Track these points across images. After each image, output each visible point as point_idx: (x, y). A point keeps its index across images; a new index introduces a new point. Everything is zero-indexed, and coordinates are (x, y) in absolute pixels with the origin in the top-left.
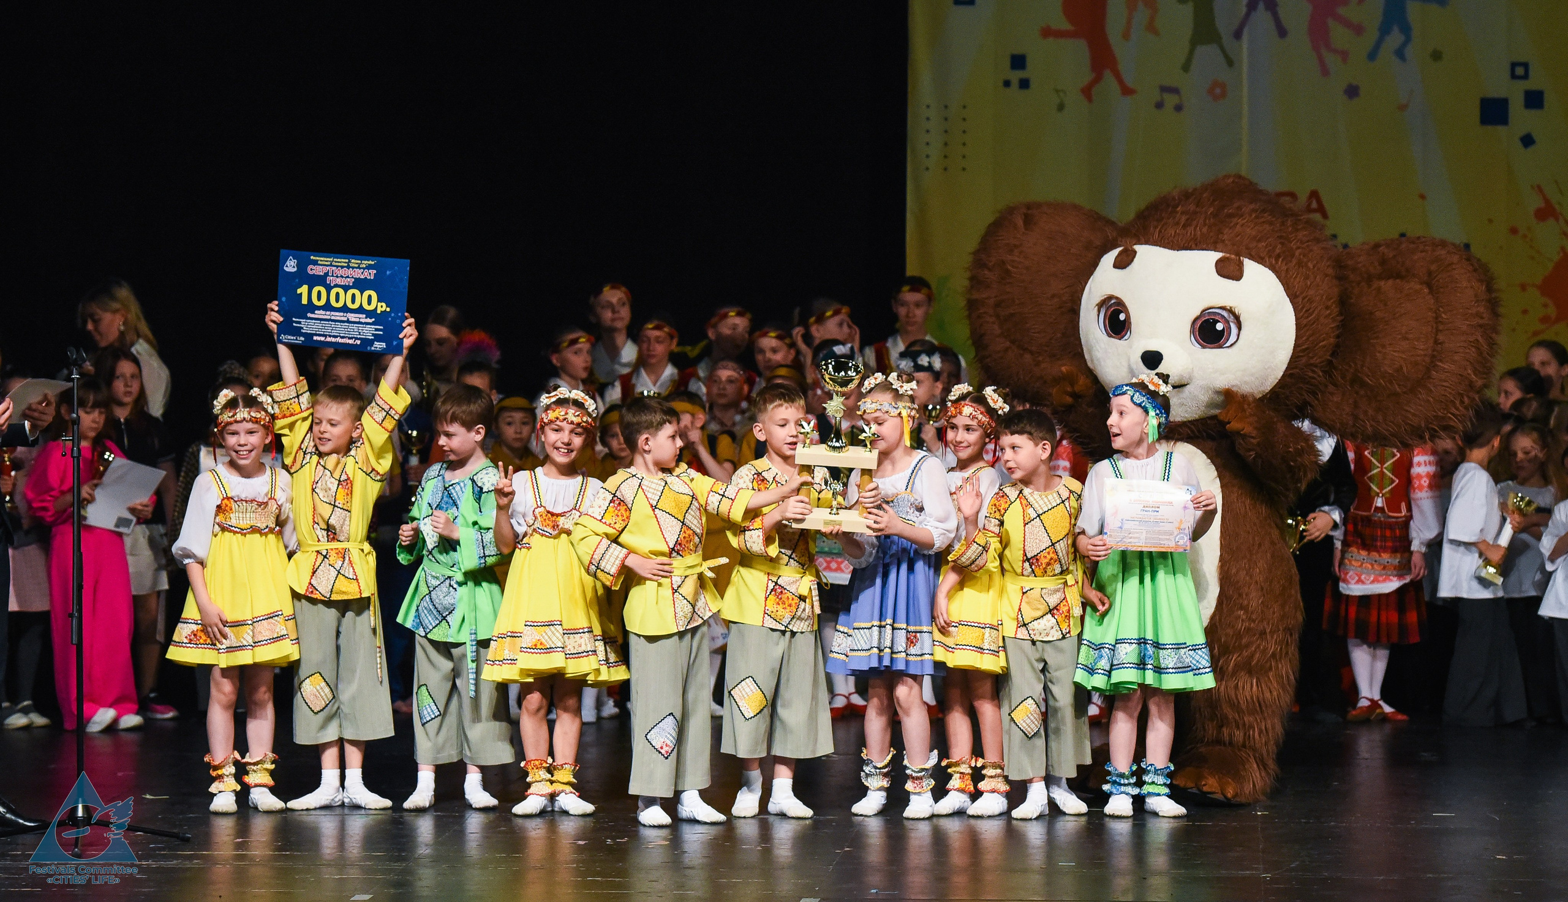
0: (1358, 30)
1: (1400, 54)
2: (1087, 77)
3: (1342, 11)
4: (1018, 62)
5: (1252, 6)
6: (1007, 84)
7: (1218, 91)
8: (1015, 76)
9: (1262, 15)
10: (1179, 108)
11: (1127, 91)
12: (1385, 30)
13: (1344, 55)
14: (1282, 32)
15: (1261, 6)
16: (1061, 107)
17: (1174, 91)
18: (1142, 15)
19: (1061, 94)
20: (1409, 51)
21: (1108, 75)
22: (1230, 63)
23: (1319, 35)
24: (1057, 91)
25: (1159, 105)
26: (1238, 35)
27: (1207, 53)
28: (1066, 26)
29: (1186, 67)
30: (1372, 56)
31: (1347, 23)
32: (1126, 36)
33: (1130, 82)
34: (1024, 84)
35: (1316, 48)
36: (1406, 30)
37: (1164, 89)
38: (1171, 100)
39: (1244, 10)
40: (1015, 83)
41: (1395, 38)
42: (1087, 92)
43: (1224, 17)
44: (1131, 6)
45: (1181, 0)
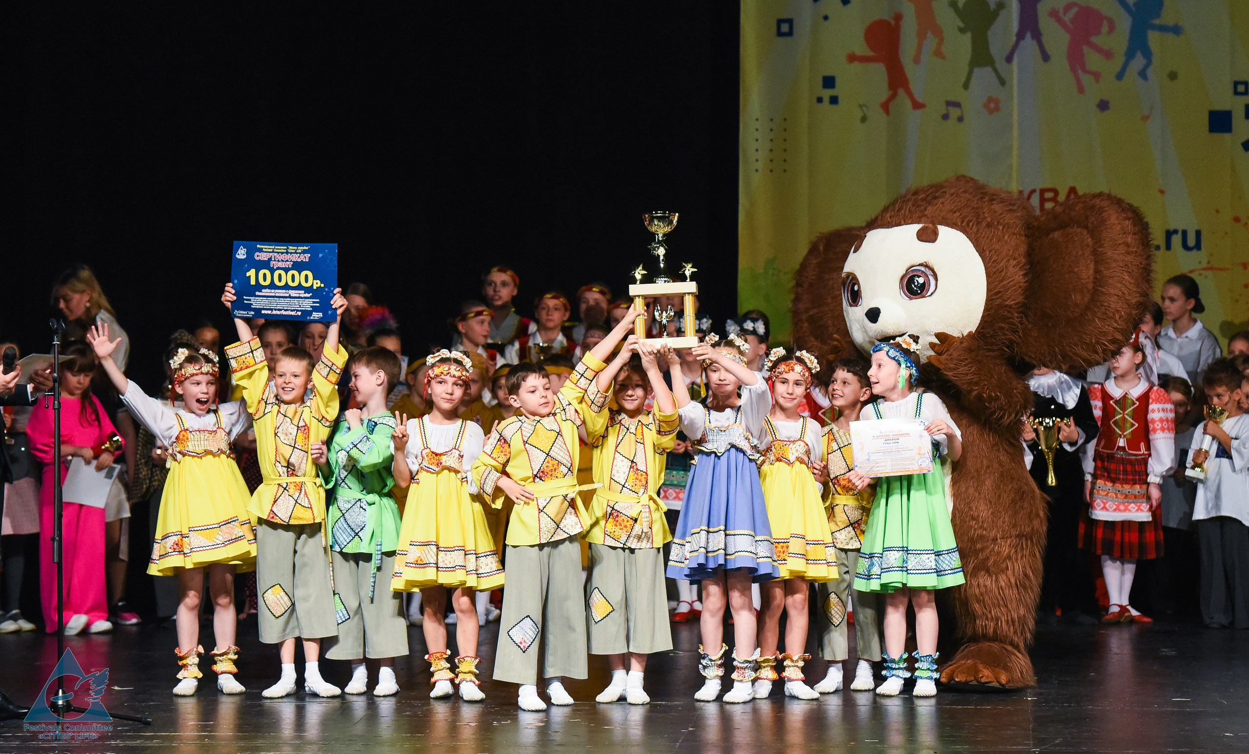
0: (1108, 55)
1: (1143, 74)
2: (884, 94)
3: (1094, 39)
4: (829, 82)
5: (1020, 36)
6: (820, 100)
7: (993, 106)
8: (827, 93)
9: (1029, 42)
10: (960, 119)
11: (917, 105)
12: (1130, 55)
13: (1097, 76)
14: (1046, 57)
15: (1028, 35)
16: (864, 119)
17: (957, 105)
18: (931, 42)
19: (864, 109)
20: (1150, 72)
21: (901, 92)
22: (1002, 82)
23: (1076, 60)
24: (861, 106)
25: (945, 117)
26: (1009, 59)
27: (983, 74)
28: (869, 53)
30: (1120, 76)
31: (1099, 50)
32: (917, 60)
33: (919, 98)
34: (834, 100)
35: (1073, 70)
36: (1148, 54)
37: (949, 104)
38: (954, 112)
39: (1014, 39)
40: (826, 100)
41: (1139, 61)
42: (886, 107)
43: (998, 46)
44: (921, 36)
45: (962, 30)
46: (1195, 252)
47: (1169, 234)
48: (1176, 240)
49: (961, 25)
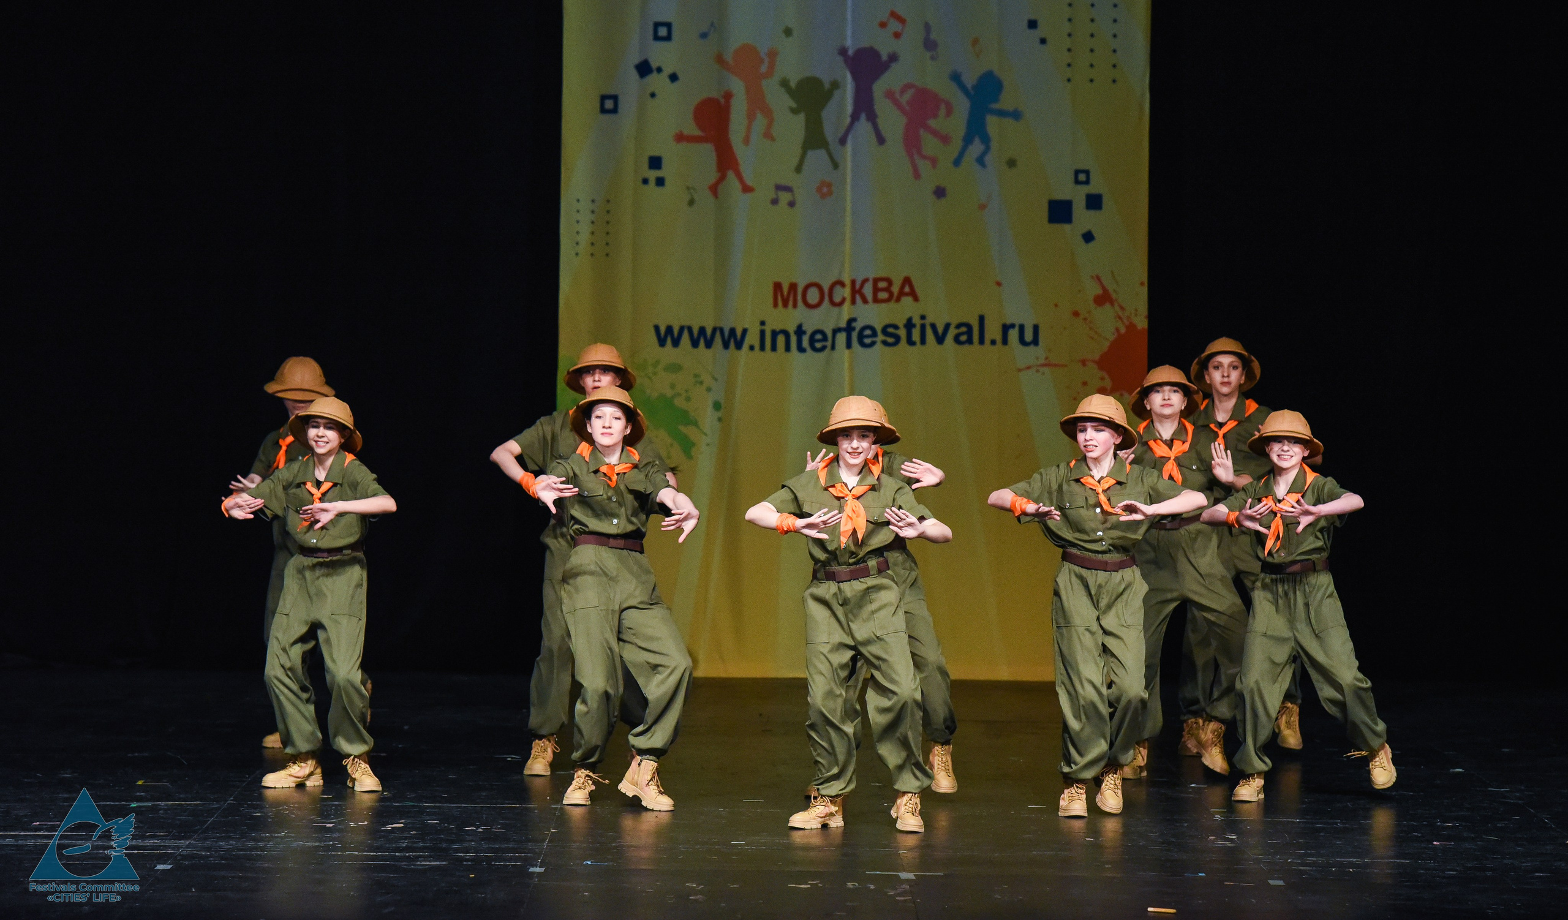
0: (945, 139)
1: (981, 161)
2: (713, 176)
3: (932, 123)
4: (655, 163)
5: (855, 117)
6: (645, 181)
7: (825, 190)
8: (653, 175)
9: (863, 126)
10: (792, 204)
11: (747, 189)
12: (968, 140)
13: (934, 161)
14: (881, 140)
15: (863, 116)
16: (691, 202)
17: (788, 189)
18: (760, 121)
19: (692, 191)
20: (988, 159)
21: (731, 175)
22: (836, 166)
23: (912, 143)
24: (688, 188)
25: (775, 202)
26: (843, 141)
27: (817, 158)
28: (697, 132)
29: (798, 169)
30: (957, 162)
31: (935, 133)
32: (747, 141)
33: (749, 182)
34: (660, 182)
35: (910, 155)
36: (986, 140)
37: (779, 188)
38: (785, 197)
39: (848, 120)
40: (652, 182)
41: (977, 147)
42: (714, 189)
43: (831, 126)
44: (751, 117)
45: (794, 111)
46: (1032, 348)
47: (1006, 328)
48: (1013, 334)
49: (794, 105)
